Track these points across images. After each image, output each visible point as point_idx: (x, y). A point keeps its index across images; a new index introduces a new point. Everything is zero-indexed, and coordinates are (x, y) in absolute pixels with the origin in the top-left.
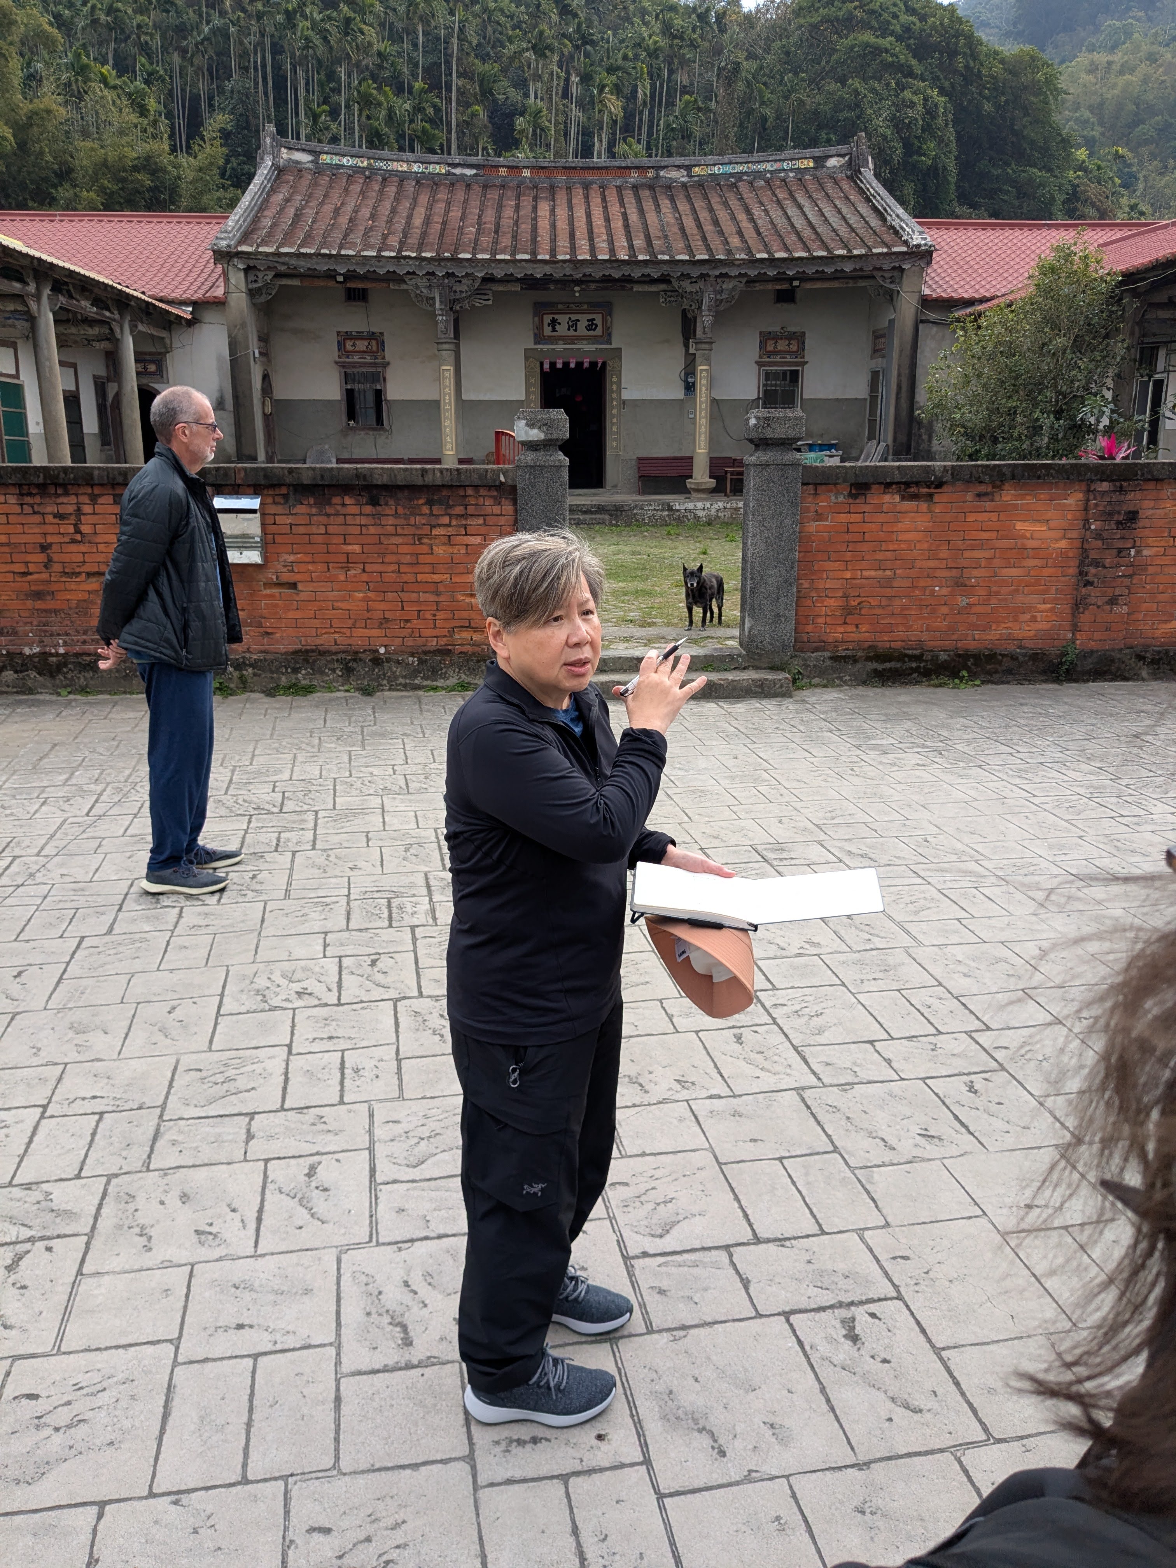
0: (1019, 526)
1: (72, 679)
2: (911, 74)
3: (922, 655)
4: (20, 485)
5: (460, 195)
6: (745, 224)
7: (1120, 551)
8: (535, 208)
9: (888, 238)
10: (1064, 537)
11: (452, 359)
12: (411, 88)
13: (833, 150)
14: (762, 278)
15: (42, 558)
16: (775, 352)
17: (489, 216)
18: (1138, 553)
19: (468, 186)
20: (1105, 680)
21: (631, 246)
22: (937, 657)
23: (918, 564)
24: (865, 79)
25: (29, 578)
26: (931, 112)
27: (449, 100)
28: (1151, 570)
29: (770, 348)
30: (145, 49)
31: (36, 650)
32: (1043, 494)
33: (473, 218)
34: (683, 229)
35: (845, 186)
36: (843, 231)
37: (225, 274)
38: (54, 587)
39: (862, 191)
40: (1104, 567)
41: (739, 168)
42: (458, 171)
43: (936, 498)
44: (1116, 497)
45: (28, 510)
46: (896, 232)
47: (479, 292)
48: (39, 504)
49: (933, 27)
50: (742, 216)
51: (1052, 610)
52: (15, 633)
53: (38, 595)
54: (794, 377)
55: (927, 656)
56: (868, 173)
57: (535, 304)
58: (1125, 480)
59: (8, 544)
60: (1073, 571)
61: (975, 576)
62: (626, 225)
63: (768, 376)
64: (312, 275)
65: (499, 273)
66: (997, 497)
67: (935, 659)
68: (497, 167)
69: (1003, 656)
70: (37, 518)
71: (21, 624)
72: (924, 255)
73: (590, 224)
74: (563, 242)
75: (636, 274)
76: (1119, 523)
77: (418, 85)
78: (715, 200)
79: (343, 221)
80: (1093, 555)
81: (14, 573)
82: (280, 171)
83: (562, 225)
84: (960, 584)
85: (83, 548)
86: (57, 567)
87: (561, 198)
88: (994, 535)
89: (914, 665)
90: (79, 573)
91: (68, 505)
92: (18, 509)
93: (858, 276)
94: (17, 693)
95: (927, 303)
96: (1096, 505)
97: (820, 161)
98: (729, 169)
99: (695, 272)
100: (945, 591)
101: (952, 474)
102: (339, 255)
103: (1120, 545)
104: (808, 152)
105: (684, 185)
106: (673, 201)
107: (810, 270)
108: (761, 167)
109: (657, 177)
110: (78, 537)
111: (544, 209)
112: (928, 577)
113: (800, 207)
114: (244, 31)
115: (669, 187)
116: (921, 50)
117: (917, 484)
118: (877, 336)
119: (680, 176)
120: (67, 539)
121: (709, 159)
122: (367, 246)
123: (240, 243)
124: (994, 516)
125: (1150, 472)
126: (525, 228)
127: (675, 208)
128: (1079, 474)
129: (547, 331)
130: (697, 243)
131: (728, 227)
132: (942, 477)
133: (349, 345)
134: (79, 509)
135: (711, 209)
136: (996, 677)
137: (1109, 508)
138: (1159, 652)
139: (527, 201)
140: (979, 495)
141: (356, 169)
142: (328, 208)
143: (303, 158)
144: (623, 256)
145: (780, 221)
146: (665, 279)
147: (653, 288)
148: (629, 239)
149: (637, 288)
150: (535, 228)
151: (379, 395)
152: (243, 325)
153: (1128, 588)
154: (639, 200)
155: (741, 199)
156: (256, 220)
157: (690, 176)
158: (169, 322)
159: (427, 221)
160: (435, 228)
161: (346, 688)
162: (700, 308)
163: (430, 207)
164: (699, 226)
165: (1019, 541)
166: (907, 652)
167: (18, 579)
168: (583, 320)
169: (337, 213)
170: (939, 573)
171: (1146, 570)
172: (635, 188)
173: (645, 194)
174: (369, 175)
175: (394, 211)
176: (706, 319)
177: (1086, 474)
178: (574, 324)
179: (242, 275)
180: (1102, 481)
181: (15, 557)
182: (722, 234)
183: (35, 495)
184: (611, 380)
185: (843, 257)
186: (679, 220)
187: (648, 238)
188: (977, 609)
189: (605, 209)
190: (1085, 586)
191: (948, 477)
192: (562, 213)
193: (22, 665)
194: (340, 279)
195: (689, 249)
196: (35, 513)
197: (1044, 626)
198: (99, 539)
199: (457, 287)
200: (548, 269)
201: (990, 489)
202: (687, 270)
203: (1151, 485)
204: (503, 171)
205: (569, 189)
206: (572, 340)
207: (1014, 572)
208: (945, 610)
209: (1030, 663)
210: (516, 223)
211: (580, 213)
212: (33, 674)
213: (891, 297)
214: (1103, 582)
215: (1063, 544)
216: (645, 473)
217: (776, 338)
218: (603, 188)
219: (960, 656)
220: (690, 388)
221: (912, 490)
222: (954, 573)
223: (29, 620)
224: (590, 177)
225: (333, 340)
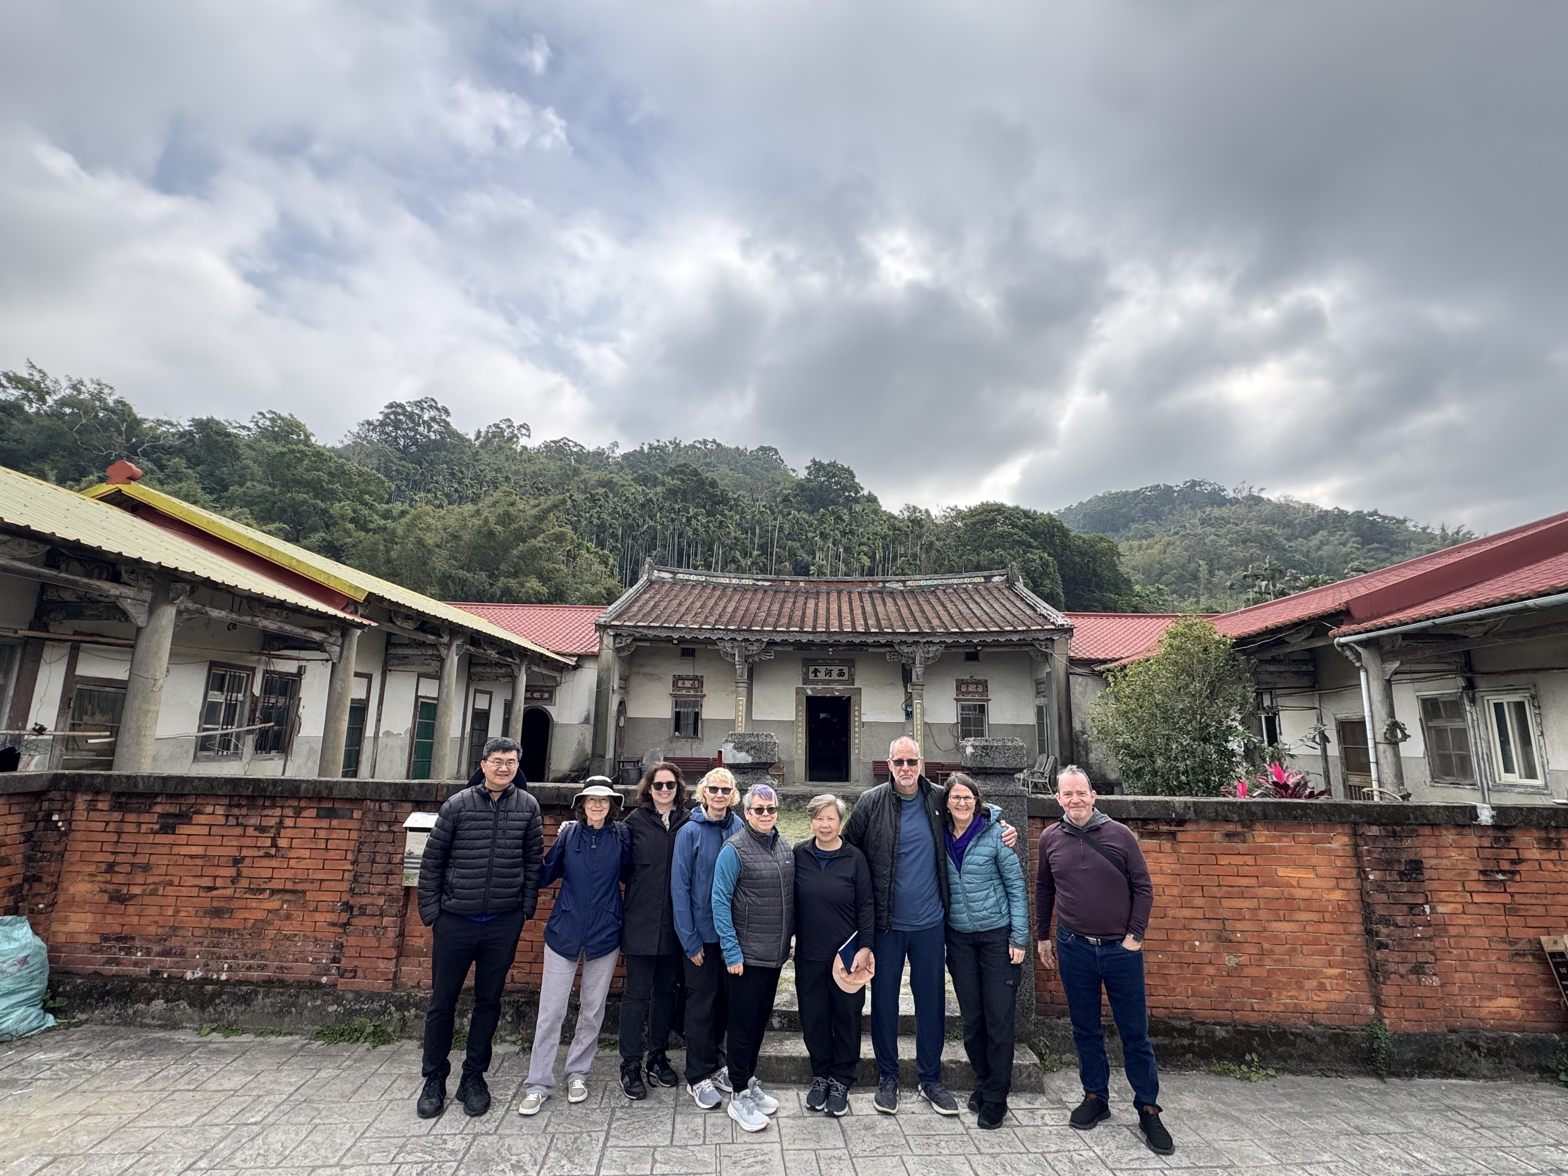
0: (1281, 872)
1: (222, 1013)
2: (1030, 546)
3: (1194, 1029)
4: (231, 797)
5: (760, 595)
6: (942, 613)
7: (1412, 907)
8: (805, 604)
9: (1040, 621)
10: (1337, 887)
11: (745, 693)
12: (751, 554)
13: (995, 572)
14: (956, 645)
15: (231, 872)
16: (968, 693)
17: (776, 607)
18: (1432, 909)
19: (765, 591)
20: (1435, 1076)
21: (866, 624)
22: (1213, 1033)
23: (1171, 913)
24: (1004, 549)
25: (215, 893)
26: (1045, 565)
27: (771, 560)
28: (1453, 931)
29: (964, 690)
30: (614, 536)
31: (199, 974)
32: (1302, 835)
33: (765, 608)
34: (901, 615)
35: (1006, 592)
36: (1009, 617)
37: (601, 637)
38: (235, 904)
39: (1017, 595)
40: (1396, 925)
41: (935, 582)
42: (760, 583)
43: (1180, 837)
44: (1390, 842)
45: (232, 822)
46: (1045, 618)
47: (765, 651)
48: (244, 816)
49: (1040, 524)
50: (939, 608)
51: (1342, 976)
52: (182, 954)
53: (217, 913)
54: (982, 709)
55: (1201, 1031)
56: (1020, 585)
57: (804, 659)
58: (1396, 824)
59: (203, 857)
60: (1357, 928)
61: (1241, 929)
62: (864, 613)
63: (963, 708)
64: (657, 639)
65: (778, 639)
66: (1250, 838)
67: (1210, 1035)
68: (784, 581)
69: (1297, 1035)
70: (239, 831)
71: (191, 944)
72: (1068, 631)
73: (840, 612)
74: (822, 621)
75: (870, 640)
76: (1401, 874)
77: (756, 553)
78: (921, 599)
79: (683, 609)
80: (1380, 911)
81: (200, 887)
82: (651, 583)
83: (822, 611)
84: (1224, 939)
85: (274, 863)
86: (244, 883)
87: (823, 598)
88: (1253, 881)
89: (1186, 1042)
90: (265, 890)
91: (272, 818)
92: (222, 820)
93: (1022, 643)
94: (160, 1026)
95: (1073, 661)
96: (1369, 852)
97: (988, 579)
98: (929, 583)
99: (910, 640)
100: (1208, 947)
101: (1195, 811)
102: (675, 627)
103: (1409, 899)
104: (980, 573)
105: (901, 591)
106: (894, 600)
107: (989, 639)
108: (950, 581)
109: (884, 587)
110: (275, 851)
111: (811, 604)
112: (1185, 928)
113: (977, 603)
114: (666, 528)
115: (892, 593)
116: (1035, 535)
117: (1156, 820)
118: (1038, 683)
119: (899, 586)
120: (261, 853)
121: (917, 577)
122: (694, 622)
123: (613, 620)
124: (1250, 860)
125: (1424, 816)
126: (798, 613)
127: (896, 604)
128: (1341, 815)
129: (811, 676)
130: (910, 623)
131: (930, 614)
132: (1184, 814)
133: (680, 684)
134: (281, 822)
135: (919, 604)
136: (1293, 1063)
137: (1385, 856)
138: (1495, 1040)
139: (801, 600)
140: (1229, 836)
141: (698, 582)
142: (676, 602)
143: (667, 576)
144: (861, 629)
145: (965, 611)
146: (890, 645)
147: (882, 650)
148: (865, 620)
149: (870, 650)
150: (804, 613)
151: (697, 715)
152: (608, 669)
153: (1432, 953)
154: (872, 600)
155: (939, 599)
156: (629, 607)
157: (905, 586)
158: (563, 668)
159: (736, 610)
160: (740, 613)
161: (513, 1038)
162: (914, 663)
163: (739, 602)
164: (912, 613)
165: (1286, 890)
166: (1173, 1022)
167: (202, 894)
168: (835, 670)
169: (680, 604)
170: (1196, 924)
171: (1447, 931)
172: (870, 593)
173: (876, 596)
174: (704, 586)
175: (716, 604)
176: (918, 670)
177: (1349, 816)
178: (829, 673)
179: (611, 639)
180: (1370, 824)
181: (208, 871)
182: (927, 618)
183: (243, 806)
184: (854, 708)
185: (1011, 631)
186: (899, 610)
187: (878, 620)
188: (1253, 971)
189: (851, 603)
190: (1379, 948)
191: (1191, 814)
192: (822, 606)
193: (176, 993)
194: (675, 642)
195: (905, 625)
196: (238, 825)
197: (1335, 996)
198: (292, 854)
199: (750, 648)
200: (811, 637)
201: (1239, 829)
202: (904, 638)
203: (1427, 831)
204: (787, 583)
205: (828, 593)
206: (829, 682)
207: (1285, 927)
208: (1211, 970)
209: (1332, 1047)
210: (792, 611)
211: (834, 606)
212: (183, 1004)
213: (1047, 657)
214: (1400, 945)
215: (1338, 895)
216: (879, 772)
217: (967, 683)
218: (850, 593)
219: (1240, 1032)
220: (909, 715)
221: (1151, 827)
222: (1214, 925)
223: (200, 940)
224: (841, 586)
225: (670, 680)
